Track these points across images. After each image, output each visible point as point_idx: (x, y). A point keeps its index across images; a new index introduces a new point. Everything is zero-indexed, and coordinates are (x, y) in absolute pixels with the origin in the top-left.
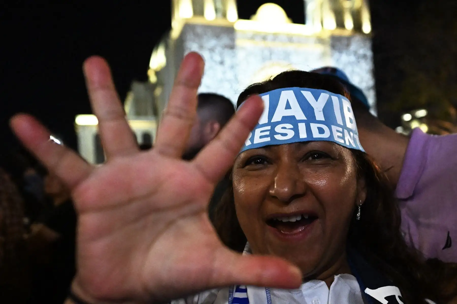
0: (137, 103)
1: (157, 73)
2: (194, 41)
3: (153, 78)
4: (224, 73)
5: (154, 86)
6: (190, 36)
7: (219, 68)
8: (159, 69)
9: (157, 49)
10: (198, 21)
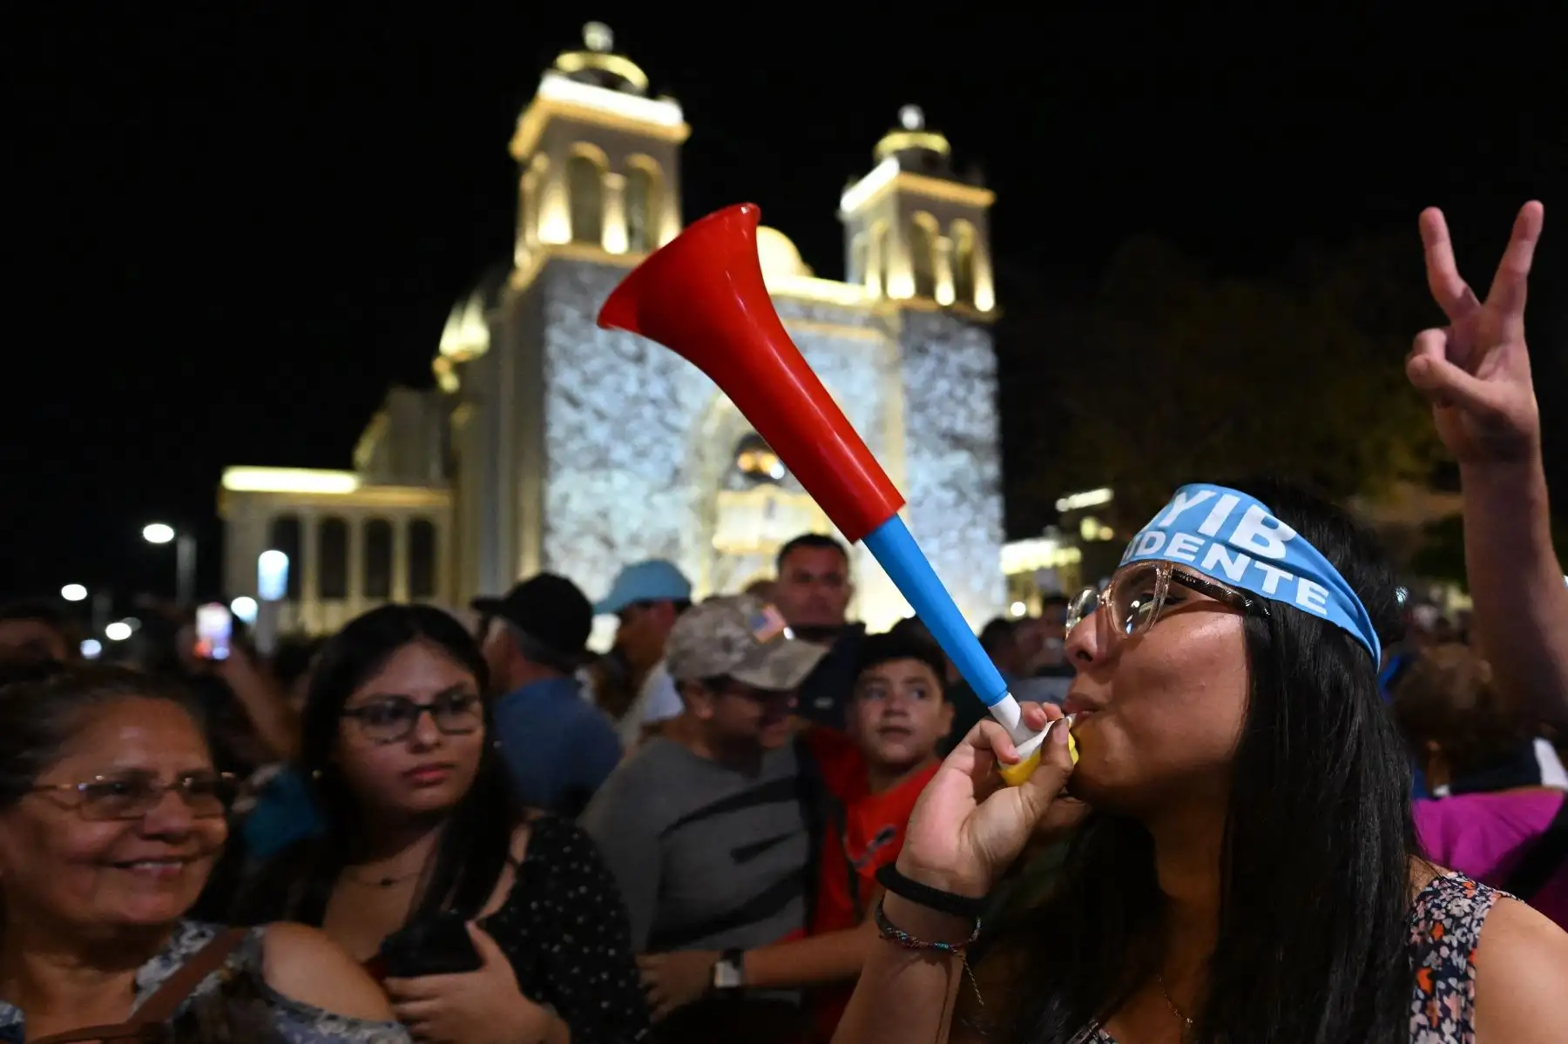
0: (395, 439)
1: (459, 368)
2: (569, 302)
3: (449, 382)
4: (643, 383)
5: (453, 400)
6: (560, 289)
7: (632, 371)
8: (463, 358)
9: (464, 308)
10: (585, 253)
